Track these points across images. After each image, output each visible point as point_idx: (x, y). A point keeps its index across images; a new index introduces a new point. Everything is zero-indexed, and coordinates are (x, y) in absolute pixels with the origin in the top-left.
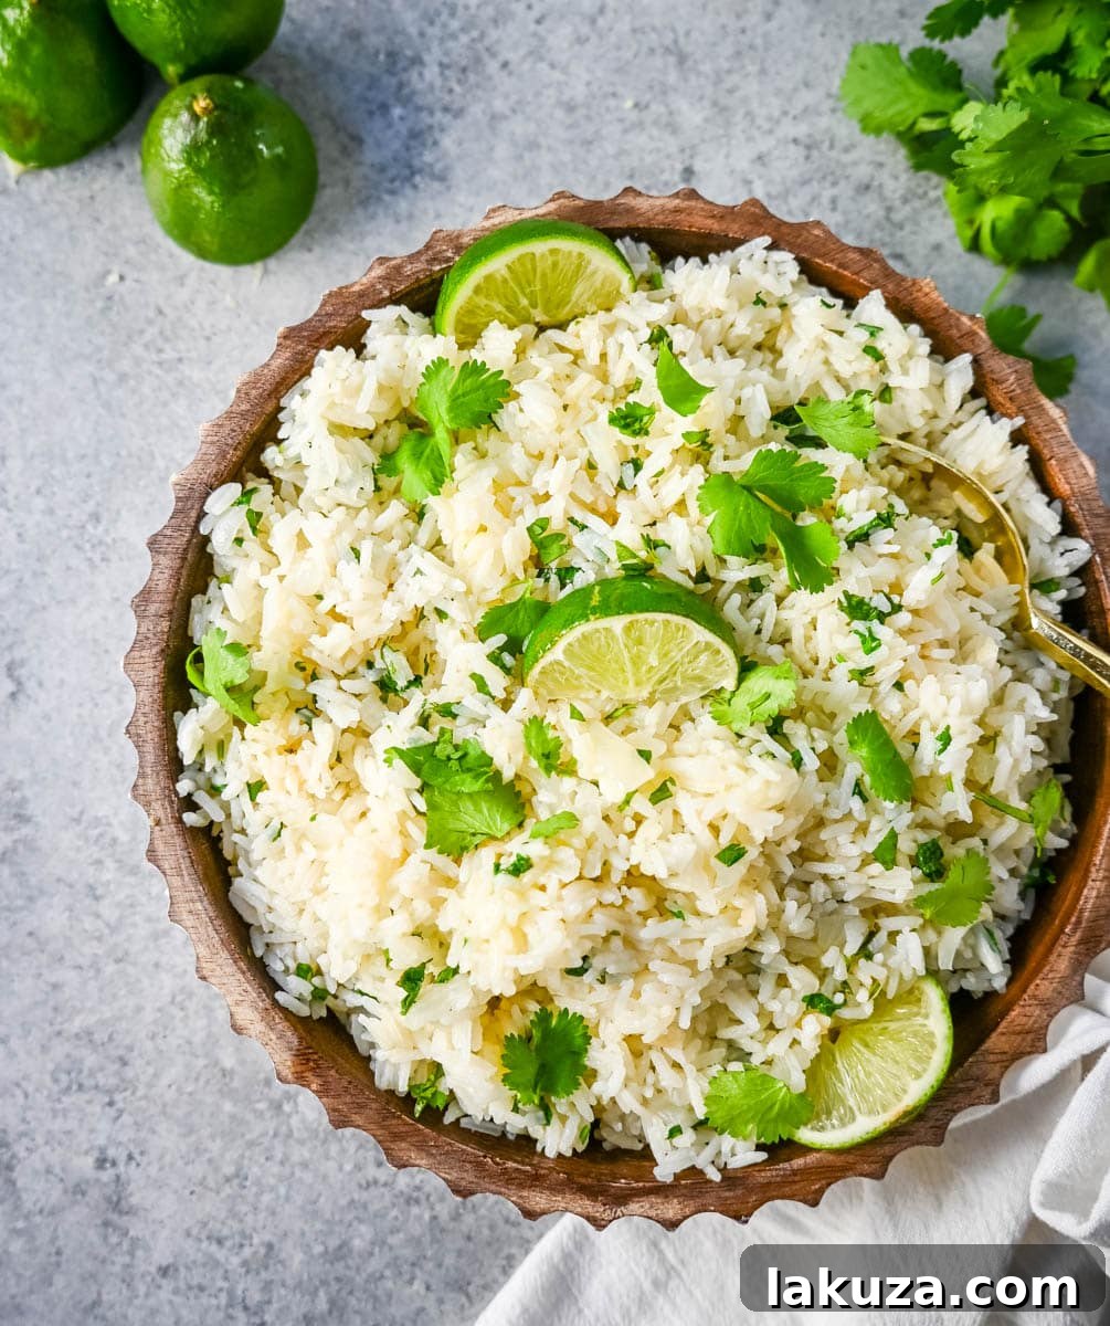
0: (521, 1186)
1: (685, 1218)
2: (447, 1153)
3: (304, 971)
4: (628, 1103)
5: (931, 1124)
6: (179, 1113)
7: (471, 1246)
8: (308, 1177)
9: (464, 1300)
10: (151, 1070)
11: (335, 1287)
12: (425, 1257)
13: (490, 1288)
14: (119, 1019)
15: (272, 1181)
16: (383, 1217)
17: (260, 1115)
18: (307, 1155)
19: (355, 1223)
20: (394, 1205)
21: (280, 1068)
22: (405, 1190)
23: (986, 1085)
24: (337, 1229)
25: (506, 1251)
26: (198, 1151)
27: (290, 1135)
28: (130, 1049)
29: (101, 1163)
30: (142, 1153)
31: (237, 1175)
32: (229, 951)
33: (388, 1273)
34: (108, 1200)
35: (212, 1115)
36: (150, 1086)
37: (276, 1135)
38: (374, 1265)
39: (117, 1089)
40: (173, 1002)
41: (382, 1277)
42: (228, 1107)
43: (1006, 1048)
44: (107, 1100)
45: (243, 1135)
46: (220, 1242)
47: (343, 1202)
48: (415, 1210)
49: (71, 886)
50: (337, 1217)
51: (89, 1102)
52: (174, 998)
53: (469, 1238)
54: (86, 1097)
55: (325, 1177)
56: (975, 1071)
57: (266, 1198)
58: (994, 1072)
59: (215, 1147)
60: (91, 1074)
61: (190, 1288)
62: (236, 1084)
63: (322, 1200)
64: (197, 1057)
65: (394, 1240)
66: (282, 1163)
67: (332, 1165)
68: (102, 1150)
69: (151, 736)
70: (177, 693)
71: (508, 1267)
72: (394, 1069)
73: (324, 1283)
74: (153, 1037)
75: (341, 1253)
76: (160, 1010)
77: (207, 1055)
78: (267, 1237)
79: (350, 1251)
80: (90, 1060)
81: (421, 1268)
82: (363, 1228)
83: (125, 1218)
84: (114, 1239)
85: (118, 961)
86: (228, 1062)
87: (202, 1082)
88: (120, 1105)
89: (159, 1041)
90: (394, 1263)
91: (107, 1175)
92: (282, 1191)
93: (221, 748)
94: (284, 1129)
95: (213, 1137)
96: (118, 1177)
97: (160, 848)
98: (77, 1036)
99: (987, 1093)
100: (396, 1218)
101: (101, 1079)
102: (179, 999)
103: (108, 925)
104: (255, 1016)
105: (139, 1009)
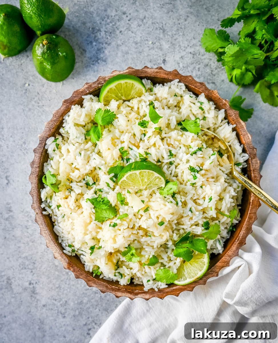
0: (115, 291)
1: (150, 298)
2: (100, 284)
5: (203, 280)
6: (46, 274)
7: (109, 302)
8: (74, 288)
9: (107, 313)
10: (40, 265)
11: (80, 310)
12: (99, 304)
13: (112, 311)
14: (33, 254)
15: (66, 288)
16: (90, 296)
18: (74, 283)
19: (84, 297)
20: (92, 294)
21: (65, 266)
22: (95, 291)
23: (216, 273)
24: (80, 298)
25: (116, 303)
26: (51, 282)
27: (70, 279)
28: (36, 260)
29: (30, 284)
30: (39, 282)
31: (59, 287)
32: (53, 241)
33: (91, 307)
34: (32, 291)
35: (54, 275)
36: (40, 268)
37: (67, 279)
38: (88, 306)
39: (33, 269)
40: (44, 251)
41: (90, 308)
43: (220, 265)
44: (31, 271)
45: (60, 279)
46: (56, 300)
47: (82, 293)
48: (97, 295)
49: (22, 226)
50: (80, 296)
51: (27, 271)
52: (45, 250)
53: (108, 301)
54: (27, 270)
55: (78, 288)
56: (214, 270)
57: (65, 292)
58: (217, 270)
59: (54, 281)
60: (27, 266)
61: (49, 309)
62: (58, 268)
63: (77, 292)
64: (50, 262)
65: (93, 301)
66: (69, 285)
68: (30, 281)
69: (35, 194)
70: (41, 185)
71: (116, 306)
72: (89, 267)
73: (78, 309)
74: (41, 258)
75: (81, 303)
76: (42, 253)
77: (52, 262)
78: (66, 299)
79: (83, 303)
80: (27, 263)
81: (98, 306)
82: (86, 298)
83: (36, 295)
84: (33, 299)
85: (32, 242)
87: (51, 267)
88: (34, 272)
89: (42, 259)
90: (92, 305)
91: (31, 286)
92: (69, 290)
93: (51, 197)
94: (69, 278)
95: (54, 279)
96: (34, 287)
97: (38, 219)
98: (24, 258)
100: (93, 296)
101: (30, 267)
102: (46, 250)
103: (30, 234)
104: (59, 255)
105: (37, 252)
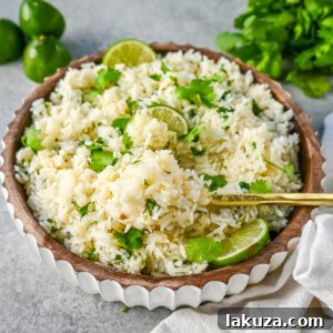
0: (121, 277)
1: (180, 287)
2: (95, 267)
3: (50, 221)
4: (159, 254)
5: (265, 257)
17: (28, 308)
23: (282, 245)
42: (17, 305)
58: (285, 242)
59: (10, 319)
67: (54, 325)
69: (8, 155)
70: (18, 145)
86: (19, 290)
93: (30, 161)
97: (7, 183)
99: (283, 248)
